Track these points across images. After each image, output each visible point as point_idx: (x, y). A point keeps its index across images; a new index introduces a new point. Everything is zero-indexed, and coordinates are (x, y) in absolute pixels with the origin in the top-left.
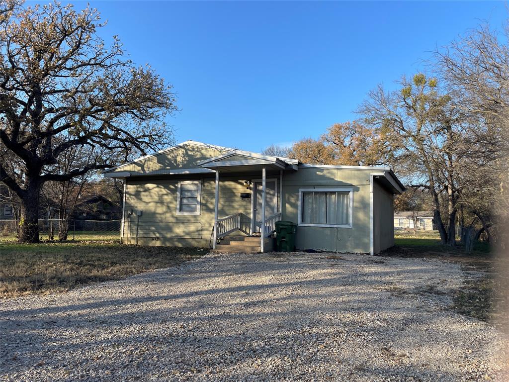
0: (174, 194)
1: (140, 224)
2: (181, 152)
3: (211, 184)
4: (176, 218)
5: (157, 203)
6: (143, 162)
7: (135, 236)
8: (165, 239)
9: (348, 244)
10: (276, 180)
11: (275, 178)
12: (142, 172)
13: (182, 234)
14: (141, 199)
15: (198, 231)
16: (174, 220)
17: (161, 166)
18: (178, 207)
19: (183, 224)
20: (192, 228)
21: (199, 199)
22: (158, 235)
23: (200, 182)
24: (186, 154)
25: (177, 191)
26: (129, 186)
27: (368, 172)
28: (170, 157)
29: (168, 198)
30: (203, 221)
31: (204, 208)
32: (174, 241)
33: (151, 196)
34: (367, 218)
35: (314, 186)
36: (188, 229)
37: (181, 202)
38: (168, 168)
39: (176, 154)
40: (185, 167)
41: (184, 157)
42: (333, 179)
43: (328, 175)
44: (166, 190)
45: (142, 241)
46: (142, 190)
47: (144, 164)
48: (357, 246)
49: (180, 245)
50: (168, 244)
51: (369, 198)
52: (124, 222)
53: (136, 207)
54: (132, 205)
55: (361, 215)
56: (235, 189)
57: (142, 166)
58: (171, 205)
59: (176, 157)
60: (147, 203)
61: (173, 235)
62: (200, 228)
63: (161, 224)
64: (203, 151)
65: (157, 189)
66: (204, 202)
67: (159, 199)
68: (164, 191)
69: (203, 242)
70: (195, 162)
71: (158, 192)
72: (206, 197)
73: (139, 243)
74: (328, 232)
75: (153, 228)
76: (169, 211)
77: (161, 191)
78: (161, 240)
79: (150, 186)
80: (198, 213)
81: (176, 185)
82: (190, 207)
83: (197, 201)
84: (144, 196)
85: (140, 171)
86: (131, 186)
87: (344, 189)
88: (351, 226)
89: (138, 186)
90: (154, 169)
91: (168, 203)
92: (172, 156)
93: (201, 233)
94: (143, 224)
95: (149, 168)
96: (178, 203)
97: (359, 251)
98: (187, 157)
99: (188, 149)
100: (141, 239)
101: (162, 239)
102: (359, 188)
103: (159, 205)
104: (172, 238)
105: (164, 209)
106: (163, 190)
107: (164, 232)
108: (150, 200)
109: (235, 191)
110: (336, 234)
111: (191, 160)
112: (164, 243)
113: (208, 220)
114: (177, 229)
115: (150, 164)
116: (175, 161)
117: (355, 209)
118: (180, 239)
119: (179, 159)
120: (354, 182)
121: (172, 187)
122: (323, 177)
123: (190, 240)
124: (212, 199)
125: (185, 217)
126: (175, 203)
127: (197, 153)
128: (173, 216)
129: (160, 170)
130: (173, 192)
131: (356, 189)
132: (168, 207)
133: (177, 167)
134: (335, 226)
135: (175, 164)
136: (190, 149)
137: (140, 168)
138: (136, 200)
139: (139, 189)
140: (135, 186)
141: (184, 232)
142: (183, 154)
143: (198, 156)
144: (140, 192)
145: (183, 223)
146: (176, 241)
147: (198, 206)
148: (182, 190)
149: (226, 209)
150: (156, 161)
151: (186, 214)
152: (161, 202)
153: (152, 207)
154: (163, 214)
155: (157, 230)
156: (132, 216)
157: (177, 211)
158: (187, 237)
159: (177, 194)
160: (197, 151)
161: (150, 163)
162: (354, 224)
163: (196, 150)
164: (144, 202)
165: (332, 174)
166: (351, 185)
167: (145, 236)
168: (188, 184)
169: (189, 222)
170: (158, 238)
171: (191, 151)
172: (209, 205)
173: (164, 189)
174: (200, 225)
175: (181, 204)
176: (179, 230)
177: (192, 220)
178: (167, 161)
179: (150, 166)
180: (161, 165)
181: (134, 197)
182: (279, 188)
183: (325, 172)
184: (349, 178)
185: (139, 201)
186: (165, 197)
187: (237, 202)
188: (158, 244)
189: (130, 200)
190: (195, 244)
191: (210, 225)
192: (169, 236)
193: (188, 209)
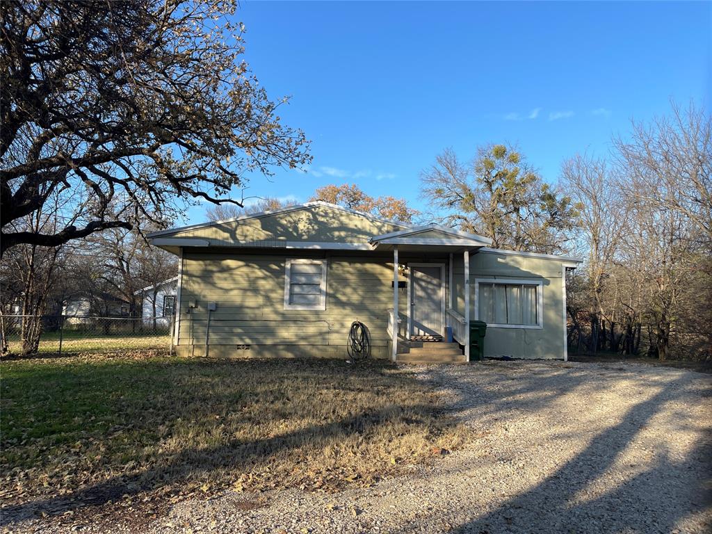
0: (277, 277)
1: (212, 323)
2: (304, 216)
3: (343, 266)
4: (283, 314)
5: (245, 290)
6: (234, 225)
7: (203, 342)
8: (262, 347)
9: (538, 349)
10: (443, 266)
11: (441, 263)
12: (232, 241)
13: (294, 339)
14: (213, 284)
15: (321, 334)
16: (279, 318)
17: (267, 235)
18: (287, 297)
19: (295, 323)
20: (311, 330)
21: (323, 287)
22: (248, 341)
23: (325, 261)
24: (314, 220)
25: (284, 274)
26: (189, 262)
27: (558, 263)
28: (285, 222)
29: (266, 285)
30: (331, 319)
31: (332, 300)
32: (279, 350)
33: (234, 280)
34: (559, 318)
35: (495, 277)
36: (304, 331)
37: (291, 290)
38: (282, 238)
39: (296, 219)
40: (312, 239)
41: (310, 224)
42: (518, 269)
43: (512, 263)
44: (264, 271)
45: (216, 351)
46: (214, 269)
47: (236, 229)
48: (548, 351)
49: (290, 355)
50: (268, 355)
51: (562, 293)
52: (180, 321)
53: (204, 296)
54: (196, 293)
55: (552, 314)
56: (382, 274)
57: (233, 233)
58: (273, 295)
59: (296, 223)
60: (227, 291)
61: (278, 341)
62: (325, 329)
63: (254, 324)
64: (343, 219)
65: (245, 270)
66: (331, 292)
67: (250, 286)
68: (259, 273)
69: (331, 350)
70: (330, 233)
71: (247, 275)
72: (334, 284)
73: (211, 354)
74: (513, 334)
75: (239, 330)
76: (268, 303)
77: (253, 272)
78: (253, 349)
79: (231, 263)
80: (322, 307)
81: (283, 265)
82: (306, 298)
83: (320, 291)
84: (219, 278)
85: (227, 239)
86: (193, 262)
87: (531, 282)
88: (541, 326)
89: (208, 262)
90: (255, 239)
91: (266, 291)
92: (289, 221)
93: (327, 336)
94: (219, 324)
95: (246, 236)
96: (287, 291)
97: (551, 357)
98: (315, 224)
99: (317, 213)
100: (215, 348)
101: (256, 347)
102: (549, 281)
103: (249, 293)
104: (275, 345)
105: (260, 300)
106: (257, 271)
107: (260, 337)
108: (232, 286)
109: (381, 278)
110: (523, 336)
111: (323, 230)
112: (259, 353)
113: (339, 317)
114: (284, 331)
115: (248, 231)
116: (296, 229)
117: (545, 306)
118: (290, 346)
119: (302, 226)
120: (544, 274)
121: (274, 267)
122: (506, 265)
123: (308, 348)
124: (344, 287)
125: (298, 313)
126: (280, 291)
127: (333, 220)
128: (276, 312)
129: (265, 240)
130: (278, 274)
131: (547, 282)
132: (267, 298)
133: (299, 238)
134: (522, 327)
135: (295, 234)
136: (322, 213)
137: (227, 235)
138: (202, 286)
139: (210, 268)
140: (201, 262)
141: (297, 335)
142: (309, 219)
143: (335, 225)
144: (212, 272)
145: (295, 321)
146: (283, 349)
147: (323, 298)
148: (294, 273)
149: (367, 302)
150: (259, 226)
151: (300, 308)
152: (253, 289)
153: (235, 297)
154: (258, 308)
155: (247, 334)
156: (196, 311)
157: (285, 304)
158: (302, 343)
159: (284, 279)
160: (333, 217)
161: (248, 228)
162: (545, 324)
163: (331, 215)
164: (221, 289)
165: (517, 262)
166: (540, 277)
167: (224, 342)
168: (303, 264)
169: (306, 320)
170: (248, 346)
171: (323, 216)
172: (339, 296)
173: (259, 269)
174: (326, 325)
175: (292, 294)
176: (288, 333)
177: (312, 318)
178: (279, 228)
179: (248, 233)
180: (270, 233)
181: (199, 280)
182: (447, 276)
183: (508, 259)
184: (538, 268)
185: (210, 287)
186: (262, 282)
187: (384, 292)
188: (249, 354)
189: (192, 284)
190: (316, 353)
191: (342, 325)
192: (269, 342)
193: (302, 301)
